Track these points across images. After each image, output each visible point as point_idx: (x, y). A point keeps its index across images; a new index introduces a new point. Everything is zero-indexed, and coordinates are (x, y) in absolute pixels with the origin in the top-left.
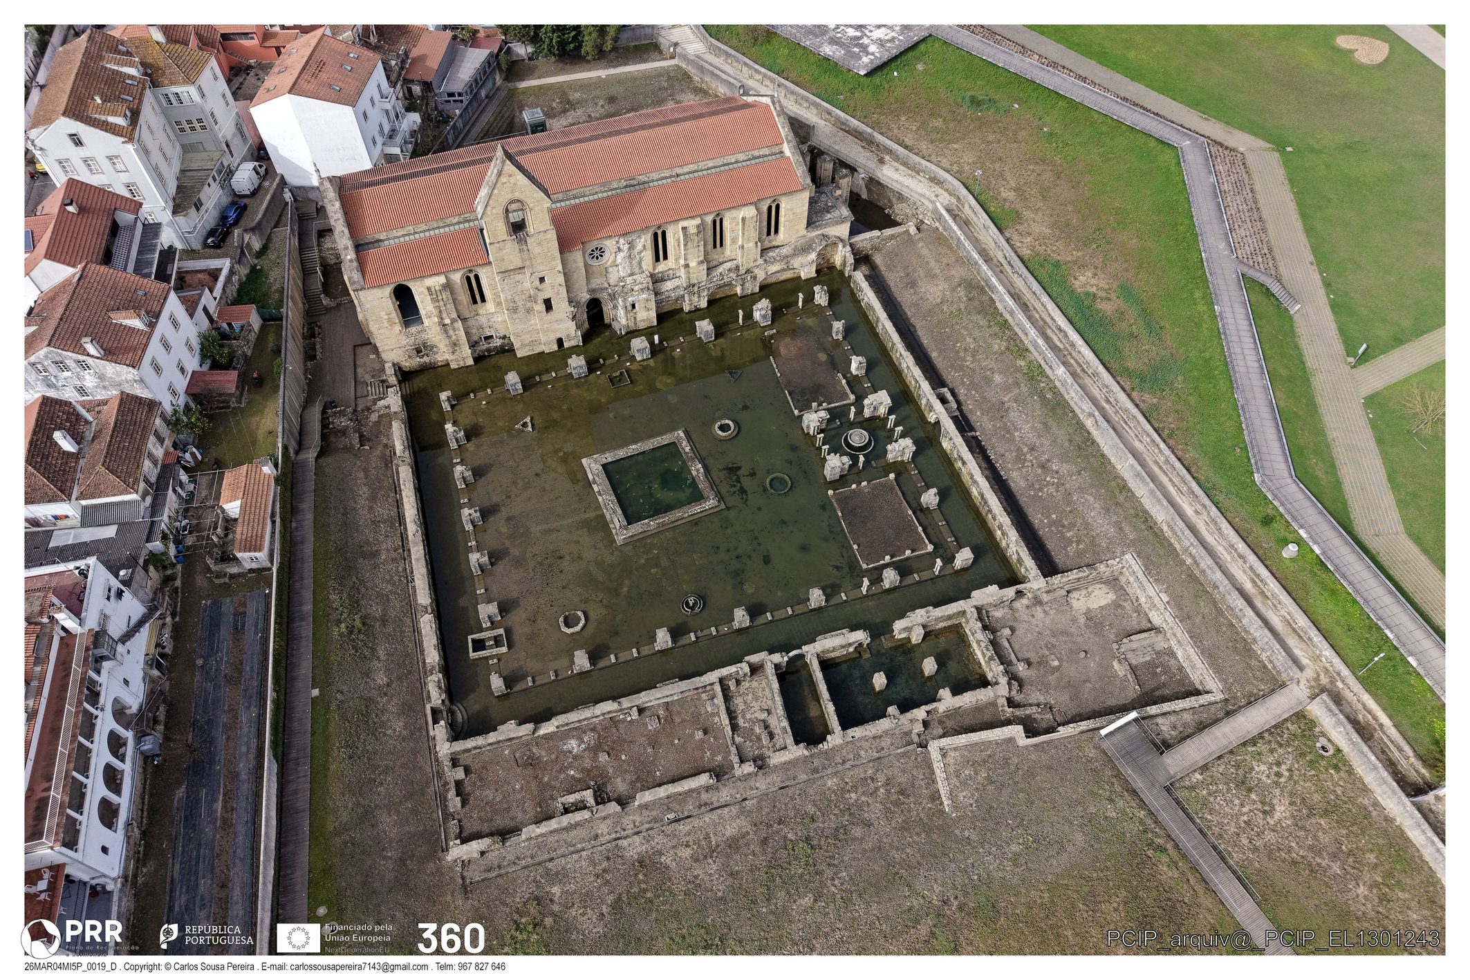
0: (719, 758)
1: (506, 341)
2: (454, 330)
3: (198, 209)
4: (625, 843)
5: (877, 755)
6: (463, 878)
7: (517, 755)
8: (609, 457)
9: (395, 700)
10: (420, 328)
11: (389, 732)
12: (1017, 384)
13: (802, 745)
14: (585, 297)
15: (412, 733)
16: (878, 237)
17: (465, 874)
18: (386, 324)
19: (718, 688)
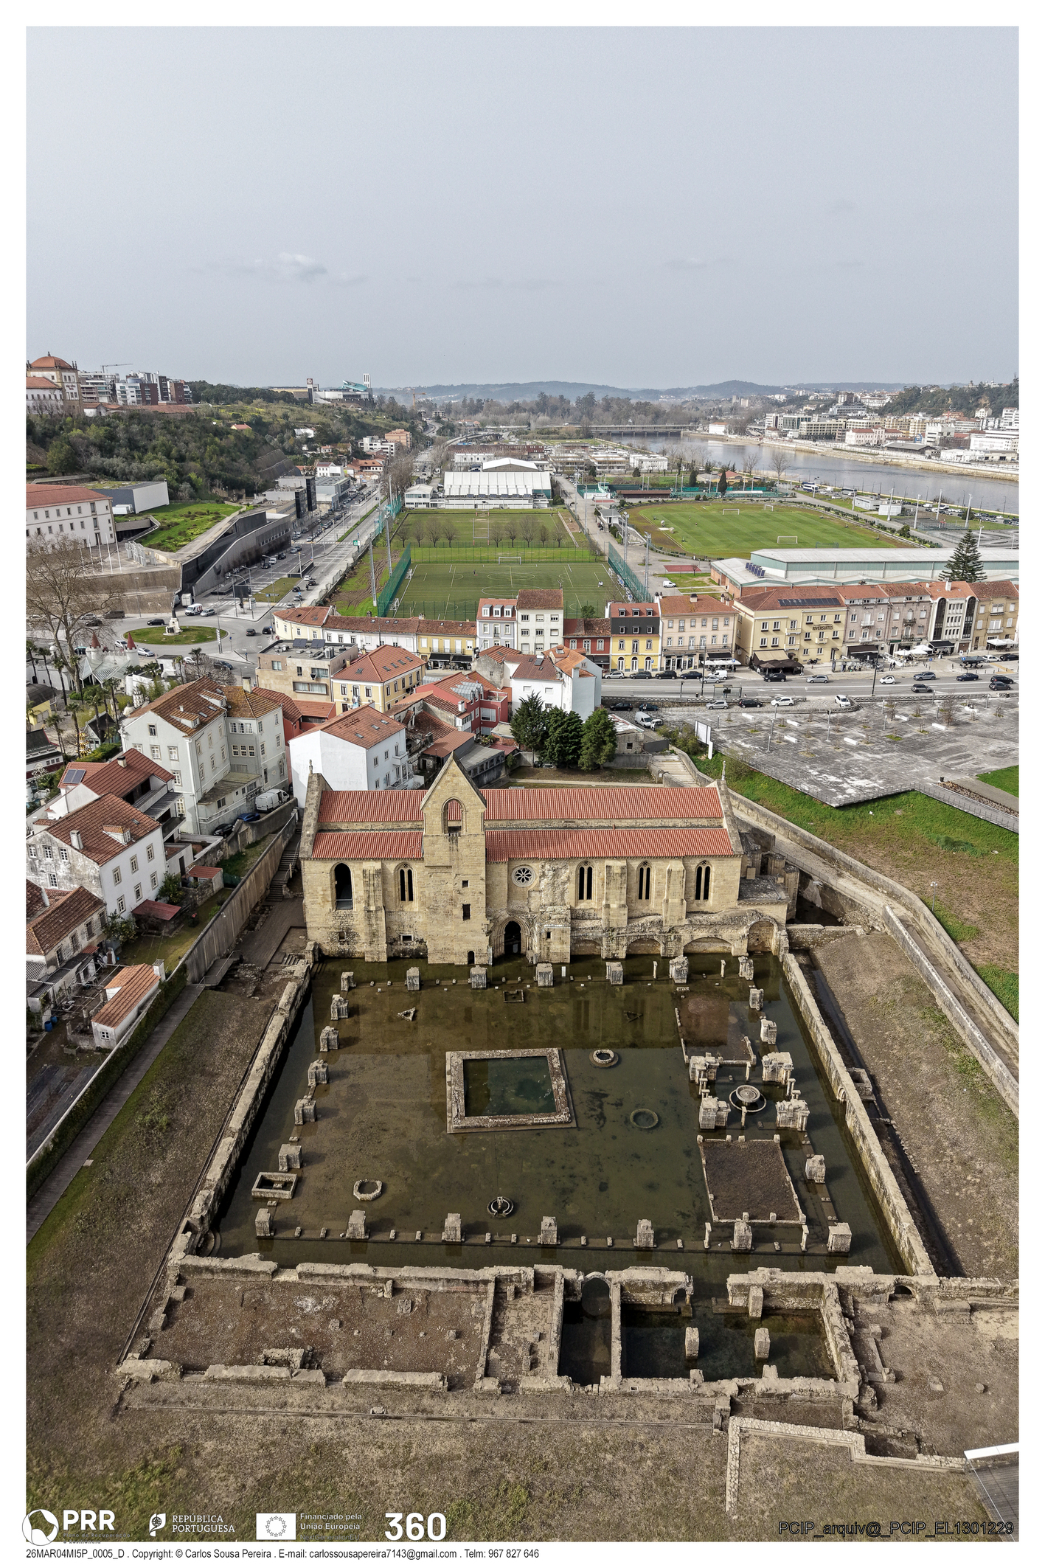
0: (463, 1368)
1: (422, 945)
2: (377, 918)
3: (219, 806)
4: (312, 1422)
5: (659, 1422)
6: (121, 1399)
7: (246, 1296)
8: (474, 1055)
9: (157, 1202)
10: (348, 912)
11: (135, 1227)
12: (946, 1076)
13: (565, 1377)
14: (504, 916)
15: (156, 1237)
16: (820, 931)
17: (126, 1396)
18: (320, 900)
19: (491, 1288)
